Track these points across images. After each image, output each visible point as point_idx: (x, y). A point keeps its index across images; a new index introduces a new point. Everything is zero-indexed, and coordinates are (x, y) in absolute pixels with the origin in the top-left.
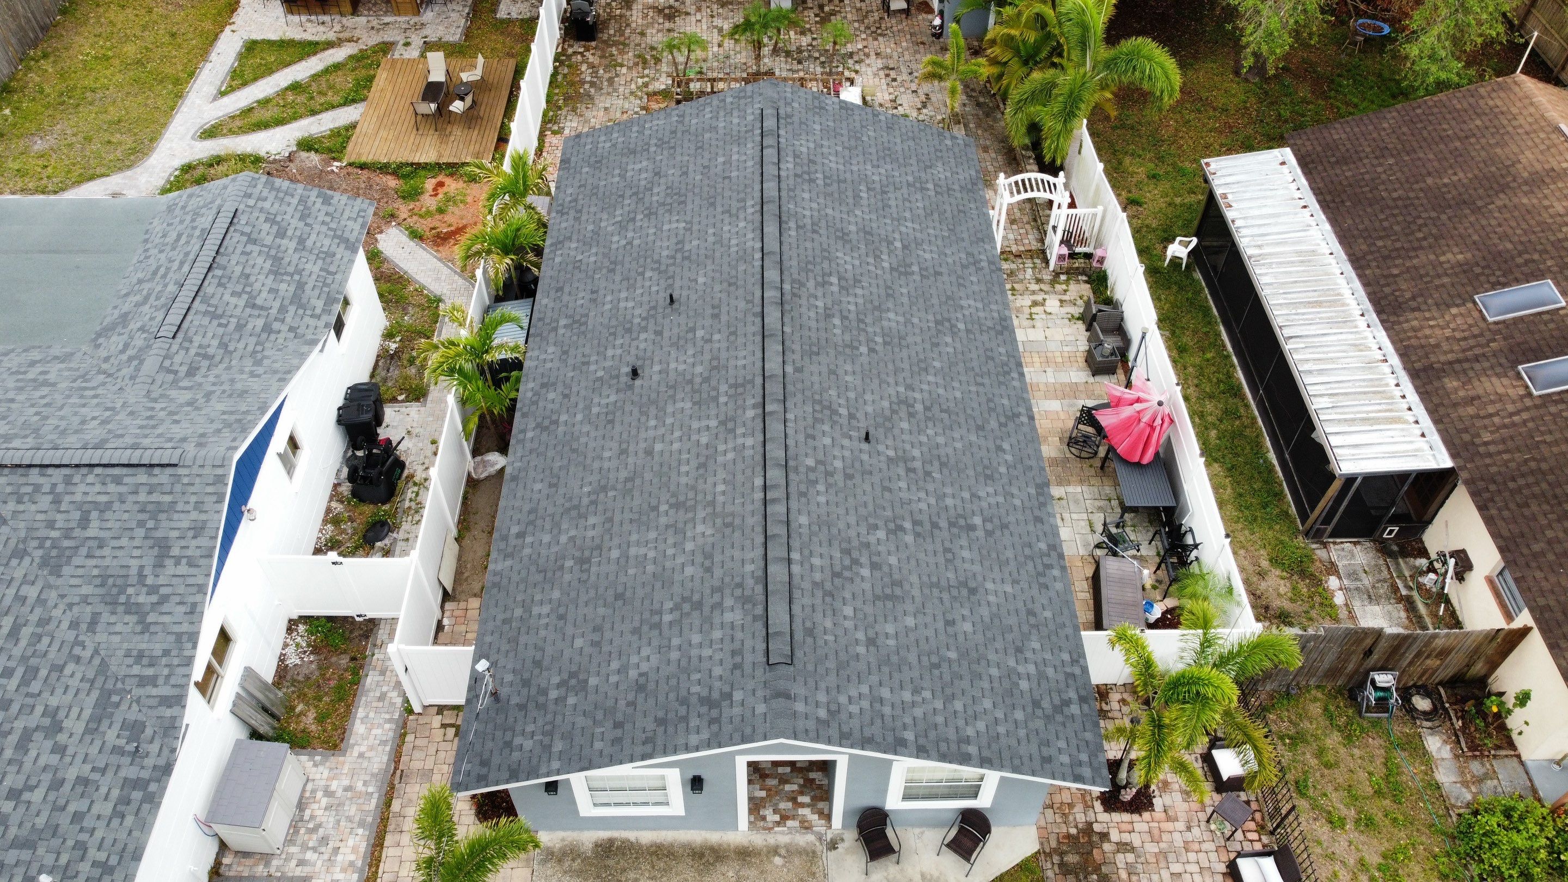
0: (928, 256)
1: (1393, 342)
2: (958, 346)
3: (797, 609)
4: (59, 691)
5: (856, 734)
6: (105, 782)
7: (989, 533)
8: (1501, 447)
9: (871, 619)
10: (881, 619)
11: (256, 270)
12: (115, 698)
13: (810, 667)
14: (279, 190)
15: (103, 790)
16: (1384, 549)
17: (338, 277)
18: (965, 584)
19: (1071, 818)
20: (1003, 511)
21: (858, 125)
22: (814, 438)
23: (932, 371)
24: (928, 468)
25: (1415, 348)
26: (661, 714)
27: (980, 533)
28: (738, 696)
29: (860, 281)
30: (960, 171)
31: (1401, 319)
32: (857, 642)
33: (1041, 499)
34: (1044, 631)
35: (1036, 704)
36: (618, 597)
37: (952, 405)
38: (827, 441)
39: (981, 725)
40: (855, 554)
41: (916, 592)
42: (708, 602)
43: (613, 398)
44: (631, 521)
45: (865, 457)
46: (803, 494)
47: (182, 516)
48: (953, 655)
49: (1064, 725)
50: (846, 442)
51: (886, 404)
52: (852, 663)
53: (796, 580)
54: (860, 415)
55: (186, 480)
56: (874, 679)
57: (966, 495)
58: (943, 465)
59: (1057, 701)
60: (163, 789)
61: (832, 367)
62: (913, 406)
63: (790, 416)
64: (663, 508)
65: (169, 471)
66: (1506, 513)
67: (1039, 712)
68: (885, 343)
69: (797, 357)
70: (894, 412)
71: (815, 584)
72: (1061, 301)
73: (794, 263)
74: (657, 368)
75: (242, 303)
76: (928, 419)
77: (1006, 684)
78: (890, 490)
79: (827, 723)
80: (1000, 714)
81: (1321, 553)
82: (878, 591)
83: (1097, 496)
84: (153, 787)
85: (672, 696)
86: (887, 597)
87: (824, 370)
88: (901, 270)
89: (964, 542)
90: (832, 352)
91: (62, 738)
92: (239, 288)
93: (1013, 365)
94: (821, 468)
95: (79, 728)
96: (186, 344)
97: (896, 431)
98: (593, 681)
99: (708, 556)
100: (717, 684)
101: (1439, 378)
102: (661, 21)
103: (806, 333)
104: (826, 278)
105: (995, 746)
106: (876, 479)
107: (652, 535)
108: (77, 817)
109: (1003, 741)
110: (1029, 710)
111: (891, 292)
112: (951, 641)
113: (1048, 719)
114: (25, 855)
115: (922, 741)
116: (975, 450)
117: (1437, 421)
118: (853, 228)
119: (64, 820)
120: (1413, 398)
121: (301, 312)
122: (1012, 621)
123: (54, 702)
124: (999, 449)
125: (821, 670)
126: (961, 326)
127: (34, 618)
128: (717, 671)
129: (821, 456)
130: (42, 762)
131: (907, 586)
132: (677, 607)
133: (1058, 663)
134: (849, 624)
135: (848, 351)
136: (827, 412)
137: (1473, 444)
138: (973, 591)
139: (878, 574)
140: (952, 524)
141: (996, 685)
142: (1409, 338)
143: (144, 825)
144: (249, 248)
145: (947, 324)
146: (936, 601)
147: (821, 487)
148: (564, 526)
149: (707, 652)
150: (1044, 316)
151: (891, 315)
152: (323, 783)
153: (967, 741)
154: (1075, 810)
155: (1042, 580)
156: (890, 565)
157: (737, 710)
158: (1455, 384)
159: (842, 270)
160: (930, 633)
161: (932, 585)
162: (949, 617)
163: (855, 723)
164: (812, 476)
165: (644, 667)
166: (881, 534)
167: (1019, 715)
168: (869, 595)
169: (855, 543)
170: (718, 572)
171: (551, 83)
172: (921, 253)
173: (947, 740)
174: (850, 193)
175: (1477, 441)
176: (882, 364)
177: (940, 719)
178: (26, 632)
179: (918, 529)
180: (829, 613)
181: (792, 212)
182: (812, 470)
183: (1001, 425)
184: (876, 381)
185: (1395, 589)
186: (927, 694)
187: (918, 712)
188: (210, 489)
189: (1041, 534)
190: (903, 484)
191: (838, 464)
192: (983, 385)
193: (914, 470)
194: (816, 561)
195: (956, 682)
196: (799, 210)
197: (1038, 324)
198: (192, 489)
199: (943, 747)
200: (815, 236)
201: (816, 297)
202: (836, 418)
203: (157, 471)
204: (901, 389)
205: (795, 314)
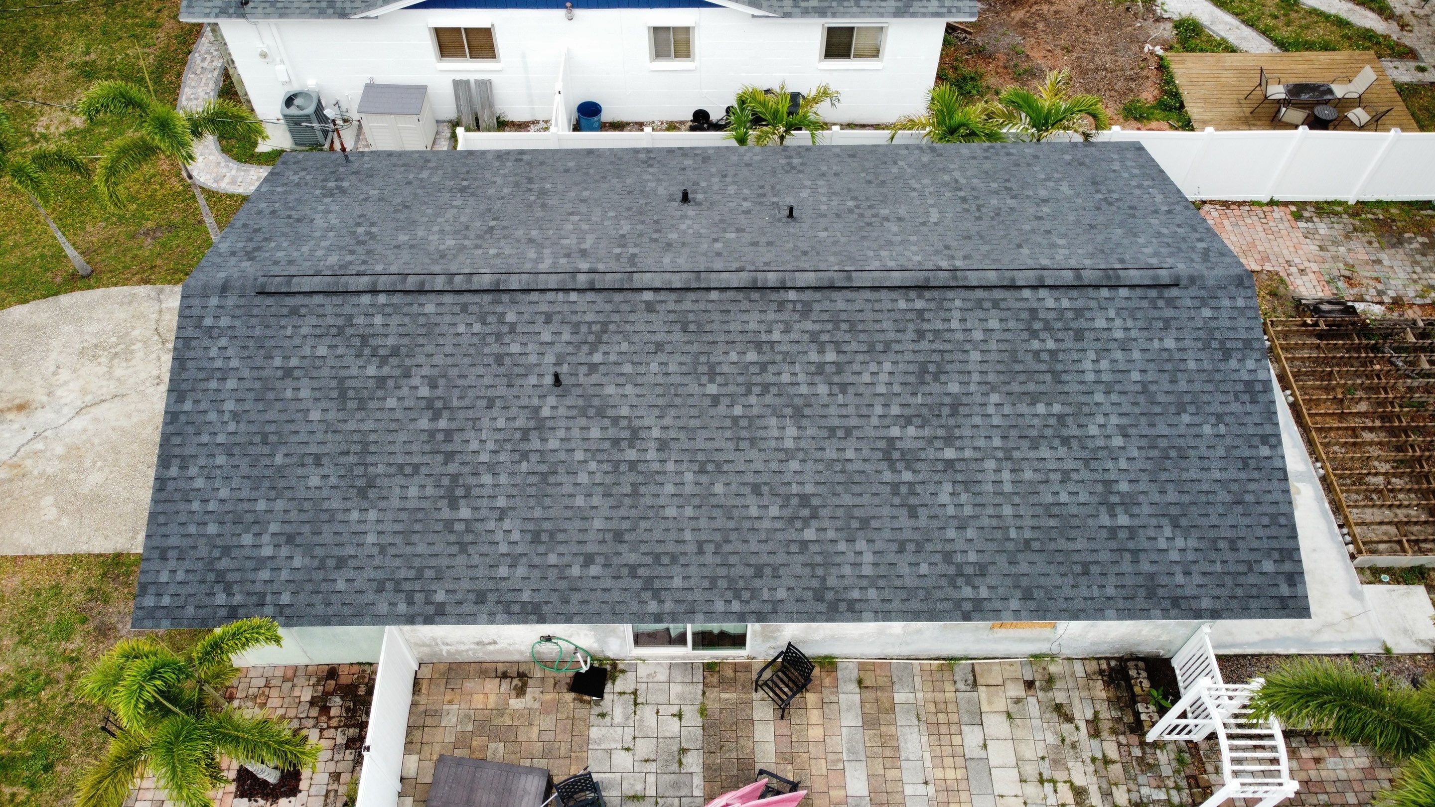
0: (946, 498)
2: (767, 525)
5: (188, 354)
7: (449, 524)
9: (315, 374)
10: (316, 383)
13: (255, 311)
18: (372, 484)
20: (485, 549)
22: (547, 322)
23: (705, 479)
24: (534, 457)
27: (447, 514)
29: (843, 392)
32: (286, 358)
37: (650, 501)
38: (547, 337)
39: (200, 483)
40: (393, 361)
45: (533, 380)
46: (464, 309)
48: (279, 460)
50: (550, 359)
51: (625, 411)
52: (262, 352)
53: (352, 298)
54: (595, 378)
56: (246, 373)
57: (502, 502)
58: (544, 476)
61: (669, 348)
62: (632, 446)
63: (572, 296)
67: (216, 553)
70: (616, 420)
71: (350, 318)
73: (842, 306)
76: (616, 464)
77: (248, 518)
78: (489, 407)
79: (198, 326)
80: (212, 506)
82: (349, 383)
86: (343, 393)
88: (895, 454)
94: (505, 329)
97: (583, 422)
104: (830, 347)
105: (177, 496)
106: (501, 391)
109: (183, 506)
110: (220, 542)
111: (840, 434)
112: (295, 460)
113: (210, 562)
115: (182, 418)
116: (578, 524)
118: (955, 388)
122: (327, 538)
125: (253, 321)
129: (522, 329)
134: (306, 351)
135: (703, 368)
138: (362, 493)
139: (371, 384)
140: (453, 479)
145: (806, 512)
146: (343, 447)
147: (478, 328)
151: (791, 432)
153: (183, 467)
160: (303, 437)
161: (365, 444)
162: (325, 460)
164: (491, 319)
166: (425, 392)
168: (343, 373)
169: (408, 362)
172: (948, 488)
173: (183, 444)
174: (1032, 388)
180: (318, 331)
181: (946, 304)
182: (501, 319)
186: (233, 427)
187: (212, 416)
190: (501, 423)
191: (515, 348)
192: (701, 552)
193: (525, 438)
194: (378, 320)
195: (247, 460)
196: (957, 314)
199: (176, 440)
200: (911, 335)
202: (585, 349)
204: (656, 433)
205: (745, 305)
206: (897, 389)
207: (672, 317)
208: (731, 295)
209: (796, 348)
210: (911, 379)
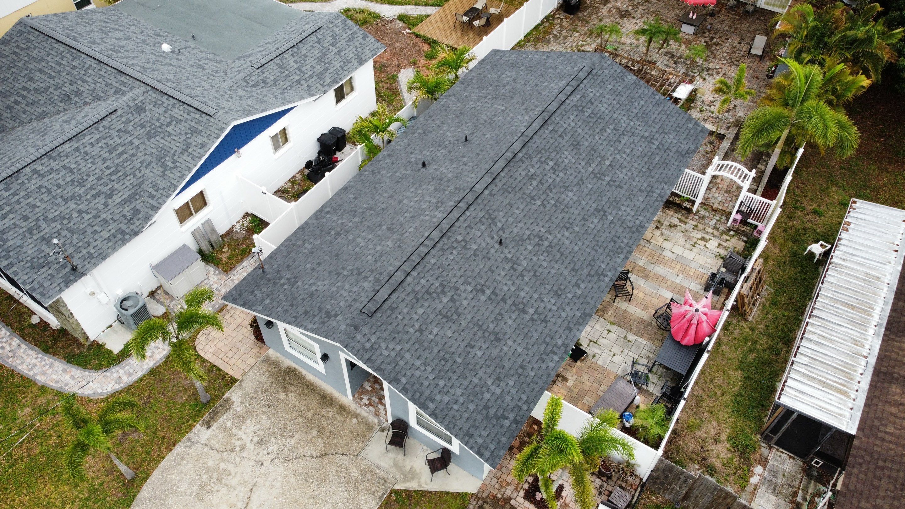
0: (621, 176)
1: (881, 349)
2: (599, 226)
3: (394, 296)
4: (121, 183)
5: (377, 364)
6: (113, 225)
7: (532, 319)
8: (894, 439)
9: (429, 321)
10: (434, 324)
11: (312, 55)
12: (137, 197)
13: (379, 323)
14: (346, 25)
15: (110, 228)
16: (807, 471)
17: (345, 73)
18: (496, 335)
19: (503, 490)
20: (551, 314)
21: (637, 95)
22: (472, 228)
23: (571, 230)
24: (525, 273)
25: (891, 358)
26: (308, 309)
27: (527, 317)
28: (340, 318)
29: (567, 170)
30: (685, 143)
31: (898, 339)
32: (413, 326)
33: (581, 321)
34: (522, 379)
35: (486, 407)
36: (337, 255)
37: (567, 252)
38: (478, 233)
39: (446, 399)
40: (446, 289)
41: (464, 323)
42: (365, 274)
43: (408, 172)
44: (369, 227)
45: (493, 251)
46: (442, 249)
47: (201, 137)
48: (459, 360)
49: (494, 426)
50: (488, 239)
51: (528, 233)
52: (402, 333)
53: (405, 284)
54: (508, 232)
55: (211, 124)
56: (407, 346)
57: (536, 296)
58: (535, 275)
59: (500, 413)
60: (130, 240)
61: (512, 202)
62: (543, 241)
63: (467, 213)
64: (384, 227)
65: (208, 117)
66: (862, 476)
67: (485, 412)
68: (554, 205)
69: (496, 189)
70: (529, 238)
71: (413, 291)
72: (720, 244)
73: (535, 146)
74: (435, 167)
75: (296, 66)
76: (546, 251)
77: (477, 389)
78: (493, 272)
79: (366, 351)
80: (461, 400)
81: (765, 451)
82: (444, 311)
83: (652, 351)
84: (127, 237)
85: (319, 304)
86: (447, 317)
87: (506, 201)
88: (598, 176)
89: (514, 316)
90: (518, 195)
91: (110, 201)
92: (299, 60)
93: (625, 251)
94: (464, 244)
95: (118, 201)
96: (260, 74)
97: (522, 248)
98: (299, 283)
99: (381, 256)
100: (337, 309)
101: (890, 383)
102: (616, 16)
103: (511, 180)
104: (547, 161)
105: (445, 412)
106: (489, 263)
107: (370, 236)
108: (95, 232)
109: (452, 412)
110: (480, 408)
111: (581, 183)
112: (464, 354)
113: (487, 417)
114: (69, 235)
115: (408, 386)
116: (561, 278)
117: (867, 405)
118: (586, 144)
119: (90, 230)
120: (865, 385)
121: (318, 80)
122: (508, 365)
123: (116, 186)
124: (578, 285)
125: (383, 327)
126: (610, 218)
127: (131, 152)
128: (342, 304)
129: (468, 238)
130: (97, 206)
131: (462, 317)
132: (352, 271)
133: (517, 398)
134: (415, 317)
135: (529, 199)
136: (490, 221)
137: (878, 429)
138: (497, 340)
139: (451, 304)
140: (514, 304)
141: (471, 386)
142: (893, 352)
143: (114, 249)
144: (316, 45)
145: (602, 213)
146: (472, 333)
147: (455, 252)
148: (344, 217)
149: (345, 294)
150: (702, 248)
151: (571, 194)
152: (212, 282)
153: (433, 401)
154: (509, 488)
155: (544, 356)
156: (461, 304)
157: (334, 323)
158: (898, 390)
159: (560, 160)
160: (456, 344)
161: (476, 324)
162: (473, 343)
163: (381, 359)
164: (455, 245)
165: (320, 288)
166: (469, 288)
167: (472, 407)
168: (438, 310)
169: (451, 285)
170: (379, 264)
171: (535, 28)
172: (618, 172)
173: (422, 394)
174: (600, 127)
175: (882, 428)
176: (543, 214)
177: (426, 383)
178: (125, 156)
179: (493, 297)
180: (410, 307)
181: (556, 122)
182: (459, 242)
183: (589, 274)
184: (532, 220)
185: (795, 494)
186: (429, 369)
187: (417, 373)
188: (217, 132)
189: (564, 336)
190: (503, 273)
191: (475, 246)
192: (597, 251)
193: (515, 270)
194: (423, 282)
195: (450, 372)
196: (561, 122)
197: (695, 250)
198: (211, 128)
199: (417, 396)
200: (560, 139)
201: (533, 167)
202: (492, 226)
203: (204, 115)
204: (543, 230)
205: (513, 169)
206: (576, 157)
207: (501, 192)
208: (505, 170)
209: (541, 169)
210: (575, 151)
